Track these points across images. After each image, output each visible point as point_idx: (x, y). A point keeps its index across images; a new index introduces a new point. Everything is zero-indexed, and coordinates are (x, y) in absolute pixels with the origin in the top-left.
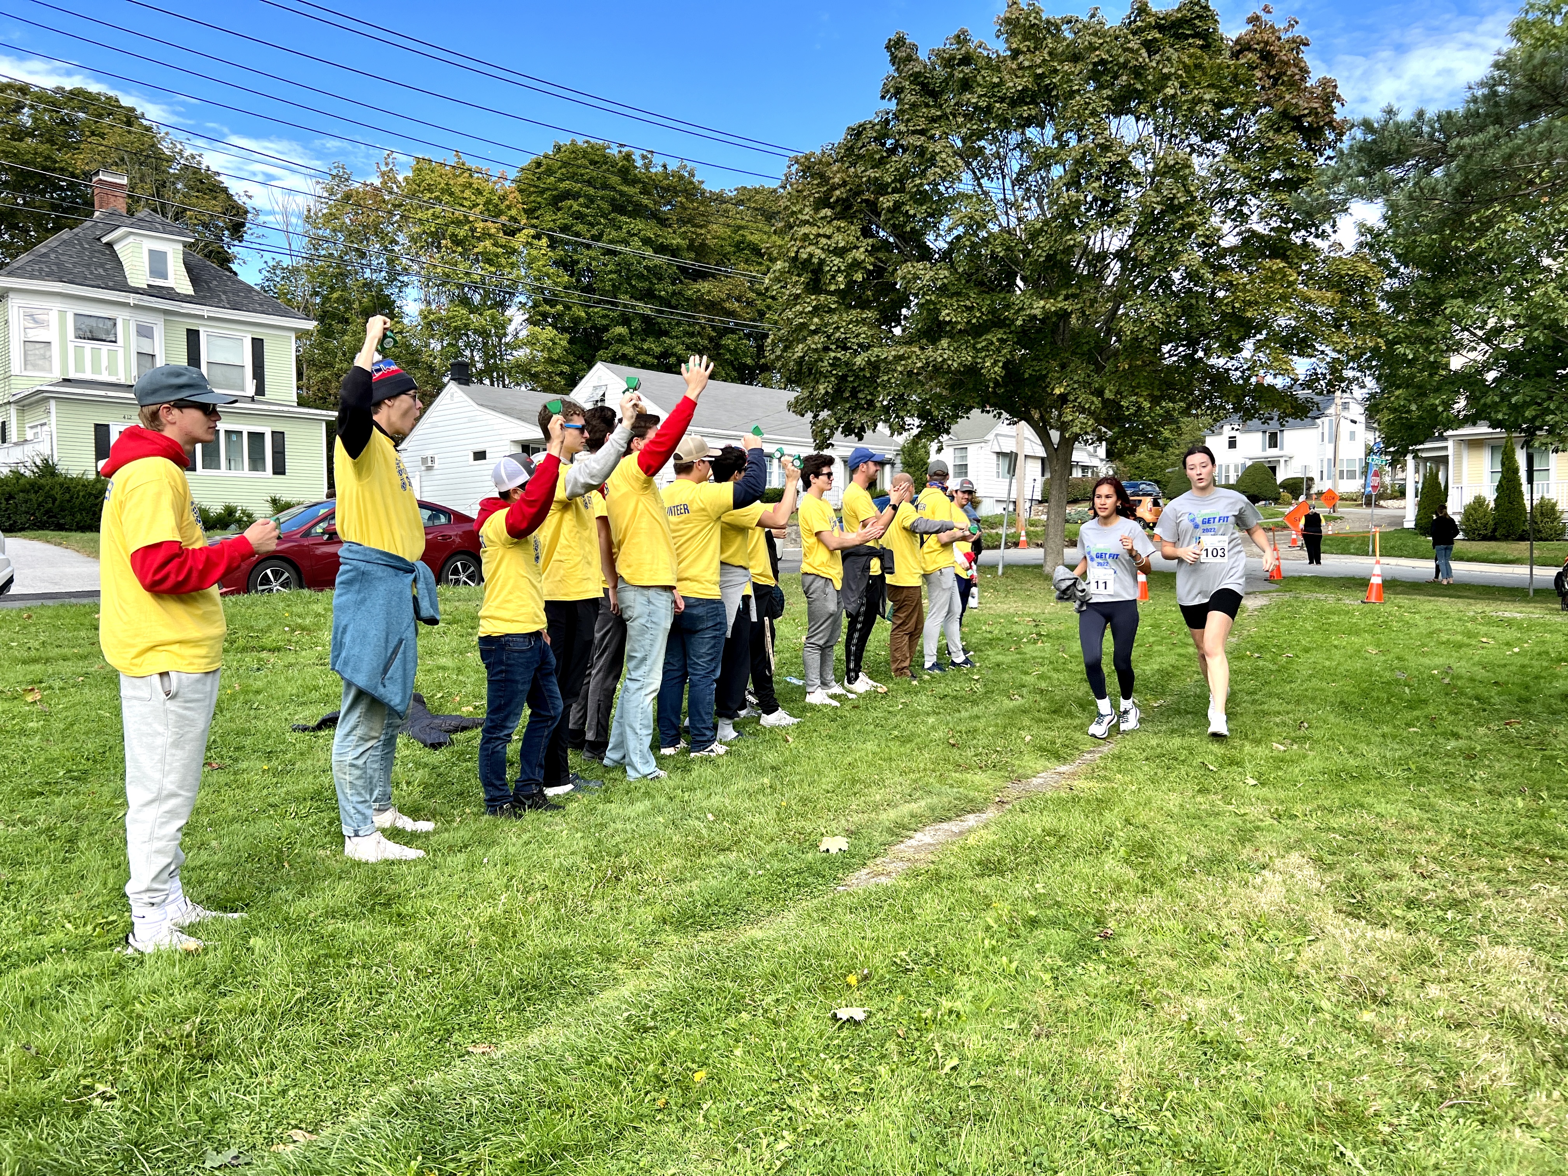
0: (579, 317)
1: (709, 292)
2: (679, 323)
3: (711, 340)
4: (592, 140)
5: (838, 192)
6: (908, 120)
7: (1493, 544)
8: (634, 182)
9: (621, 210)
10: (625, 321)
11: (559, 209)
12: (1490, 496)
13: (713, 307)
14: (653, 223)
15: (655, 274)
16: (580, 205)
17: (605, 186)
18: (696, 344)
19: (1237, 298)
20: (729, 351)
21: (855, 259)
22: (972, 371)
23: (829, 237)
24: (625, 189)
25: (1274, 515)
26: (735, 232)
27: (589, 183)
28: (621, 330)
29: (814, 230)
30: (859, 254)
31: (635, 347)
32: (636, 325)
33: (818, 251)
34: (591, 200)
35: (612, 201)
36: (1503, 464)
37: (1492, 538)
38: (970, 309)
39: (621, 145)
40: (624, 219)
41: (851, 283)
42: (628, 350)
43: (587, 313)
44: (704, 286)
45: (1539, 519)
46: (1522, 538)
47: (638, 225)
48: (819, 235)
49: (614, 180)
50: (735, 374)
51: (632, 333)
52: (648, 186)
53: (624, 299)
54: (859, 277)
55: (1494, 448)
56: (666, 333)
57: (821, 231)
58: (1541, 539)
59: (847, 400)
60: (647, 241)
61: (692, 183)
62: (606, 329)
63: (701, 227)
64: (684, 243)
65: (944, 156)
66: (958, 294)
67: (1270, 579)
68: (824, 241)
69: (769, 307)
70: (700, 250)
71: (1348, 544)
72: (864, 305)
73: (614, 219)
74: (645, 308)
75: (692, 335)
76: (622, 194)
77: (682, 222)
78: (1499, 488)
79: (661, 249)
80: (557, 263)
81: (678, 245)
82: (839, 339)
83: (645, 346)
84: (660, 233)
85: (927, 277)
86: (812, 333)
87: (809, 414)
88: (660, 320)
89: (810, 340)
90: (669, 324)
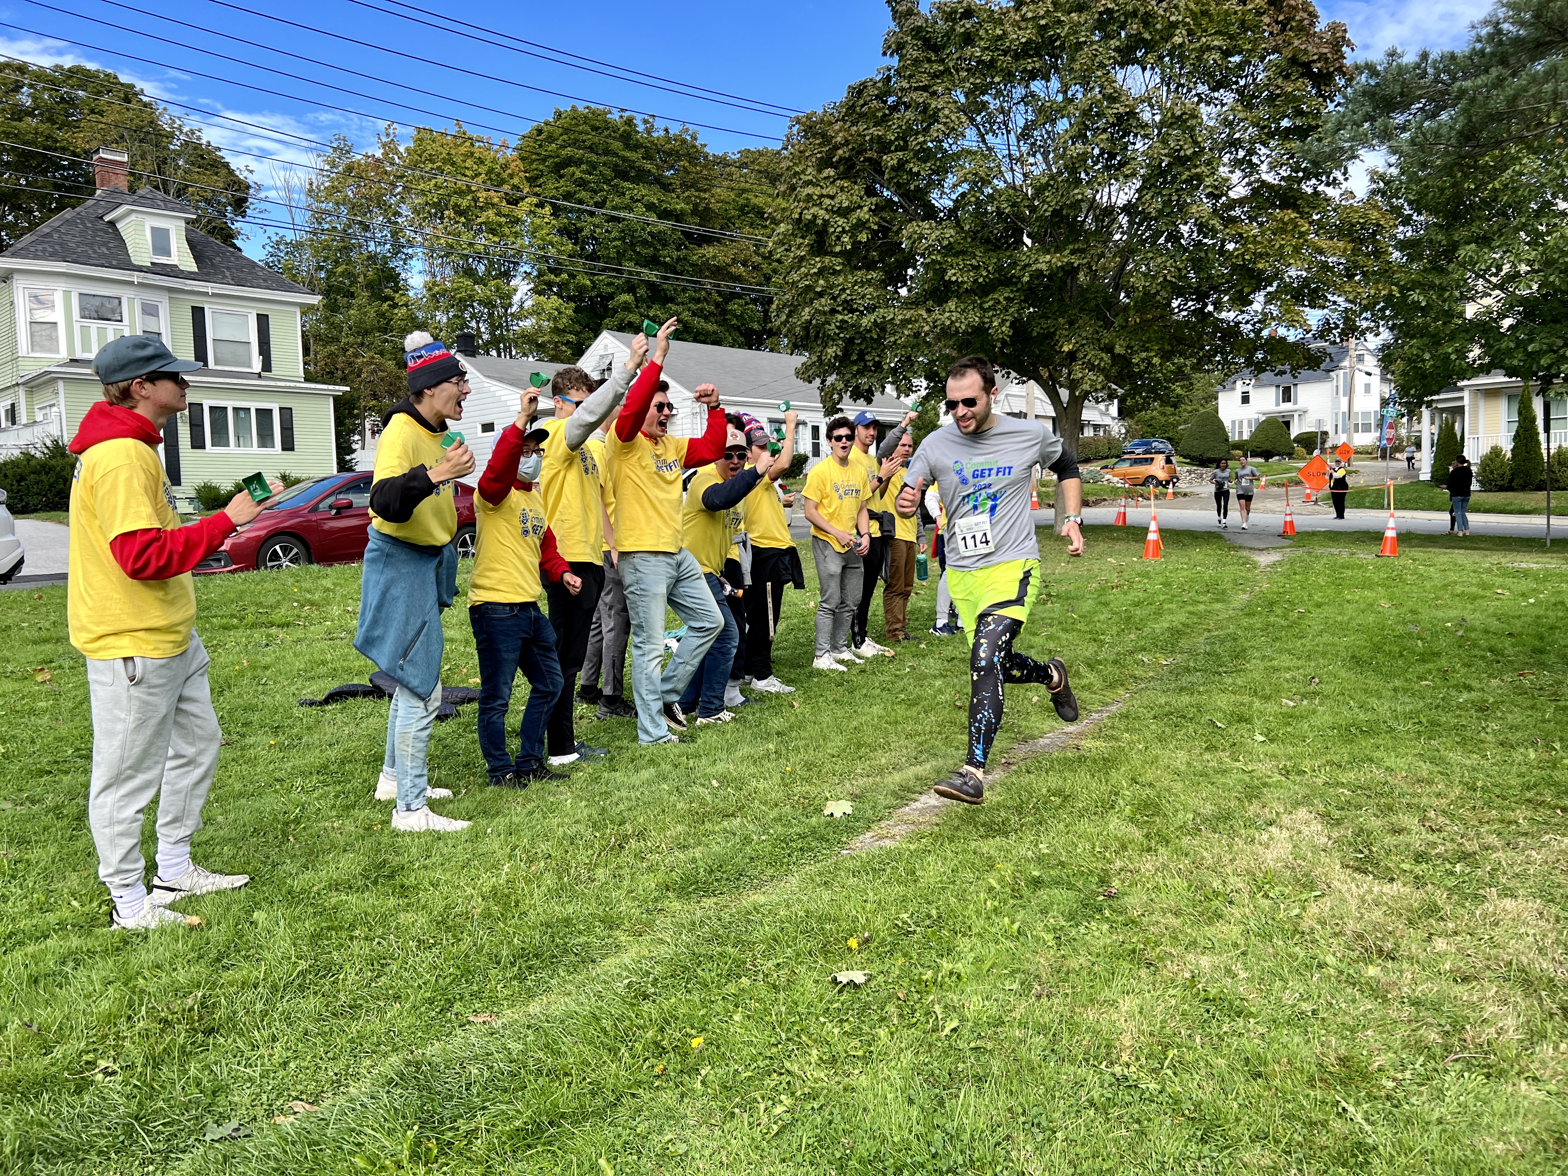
0: (584, 286)
1: (714, 257)
2: (684, 290)
3: (717, 305)
4: (593, 106)
5: (840, 152)
6: (911, 76)
7: (1510, 494)
8: (636, 147)
9: (623, 175)
10: (631, 288)
11: (561, 177)
12: (1507, 447)
13: (719, 272)
14: (656, 188)
15: (659, 241)
16: (583, 172)
17: (607, 152)
18: (702, 310)
19: (1247, 250)
20: (736, 316)
21: (859, 219)
22: (980, 330)
23: (832, 197)
24: (628, 154)
25: (1288, 470)
26: (739, 195)
27: (591, 149)
28: (626, 297)
29: (818, 190)
30: (863, 214)
31: (641, 315)
32: (641, 292)
33: (822, 212)
34: (593, 166)
35: (615, 168)
36: (1520, 414)
37: (1509, 488)
38: (976, 268)
39: (623, 110)
40: (627, 184)
41: (856, 244)
42: (634, 318)
43: (592, 282)
44: (709, 251)
45: (1556, 468)
46: (1539, 488)
47: (641, 190)
48: (822, 196)
49: (616, 145)
50: (742, 339)
51: (637, 300)
52: (650, 150)
53: (628, 266)
54: (863, 237)
55: (1510, 398)
56: (672, 300)
57: (824, 192)
58: (1559, 489)
59: (855, 363)
60: (650, 207)
61: (694, 146)
62: (611, 297)
63: (705, 191)
64: (688, 208)
65: (947, 112)
66: (963, 253)
67: (1283, 535)
68: (827, 201)
69: (775, 271)
70: (704, 214)
71: (1363, 498)
72: (870, 266)
73: (616, 185)
74: (651, 275)
75: (698, 301)
76: (624, 159)
77: (685, 186)
78: (1516, 438)
79: (665, 214)
80: (563, 231)
81: (682, 210)
82: (846, 301)
83: (651, 313)
84: (663, 198)
85: (933, 237)
86: (819, 295)
87: (815, 379)
88: (665, 287)
89: (816, 303)
90: (674, 290)
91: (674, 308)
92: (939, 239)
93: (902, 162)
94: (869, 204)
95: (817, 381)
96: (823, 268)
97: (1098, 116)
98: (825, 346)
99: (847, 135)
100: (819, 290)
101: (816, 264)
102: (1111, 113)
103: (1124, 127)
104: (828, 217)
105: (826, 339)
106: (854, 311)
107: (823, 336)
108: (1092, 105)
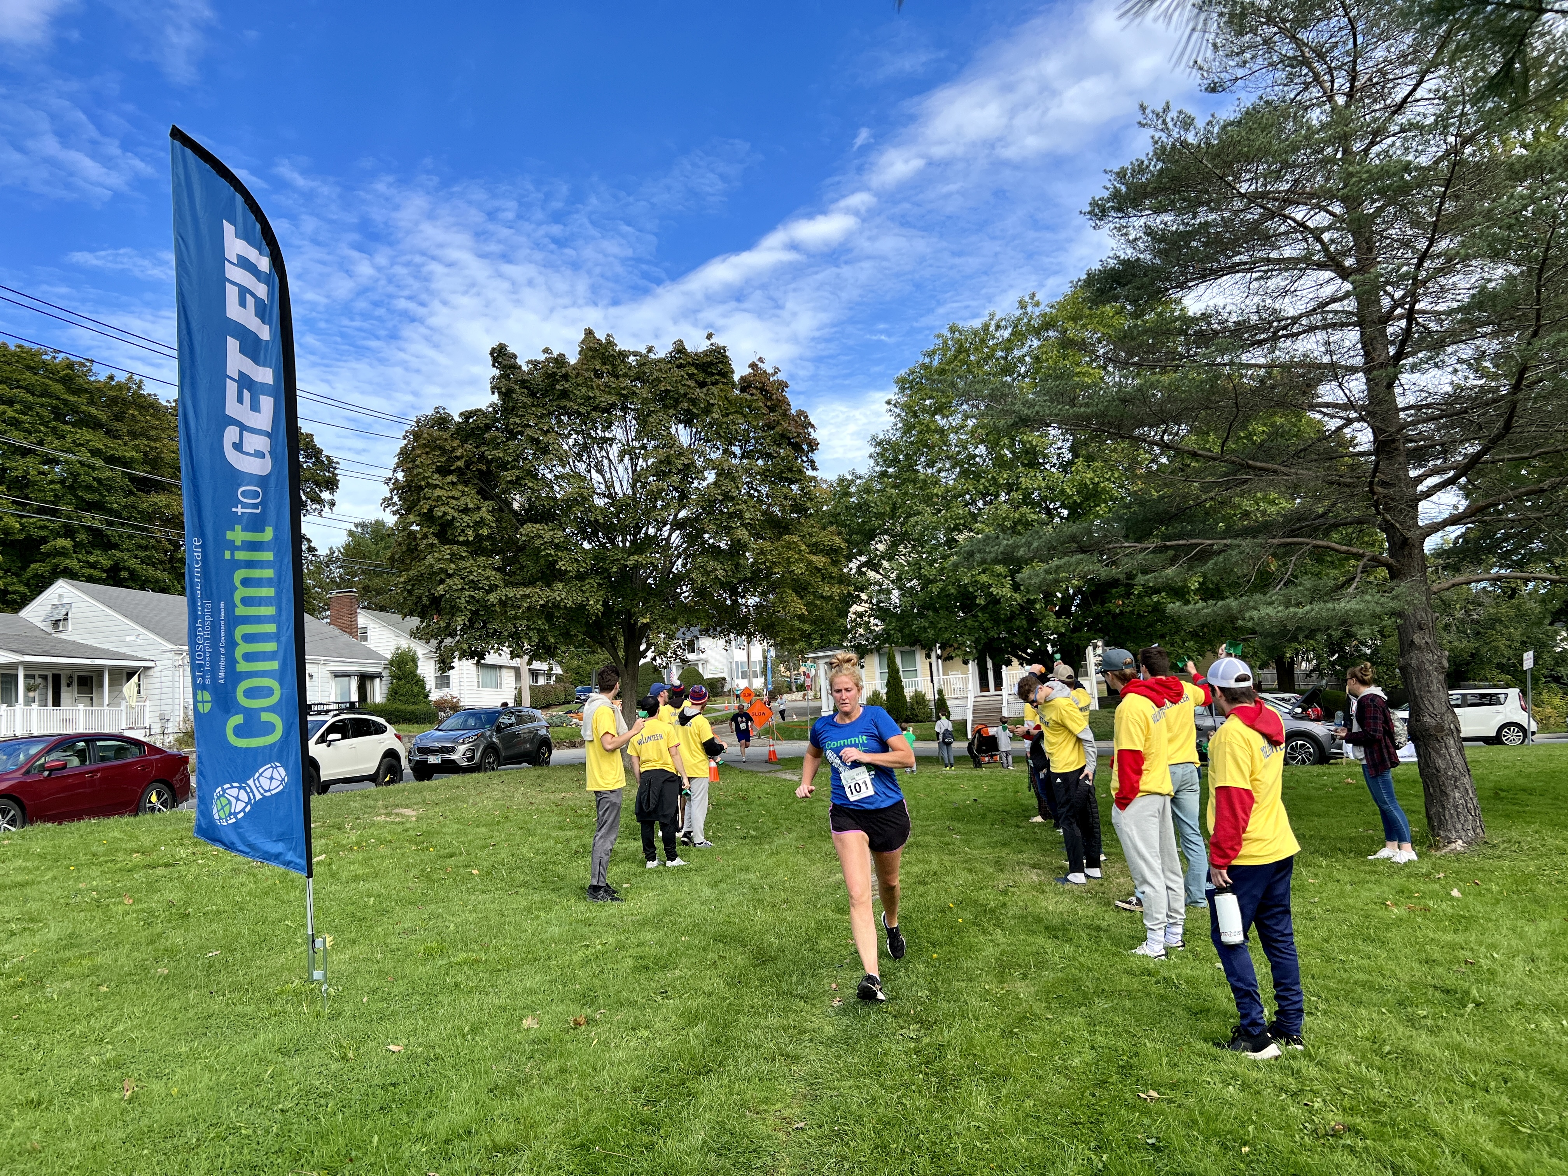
1: (167, 506)
2: (131, 536)
4: (26, 344)
5: (459, 463)
8: (80, 391)
9: (59, 416)
10: (68, 532)
14: (101, 433)
15: (106, 486)
16: (16, 411)
21: (480, 518)
24: (70, 398)
27: (27, 389)
28: (62, 542)
30: (484, 514)
31: (79, 561)
32: (82, 537)
33: (450, 510)
34: (28, 407)
35: (55, 410)
39: (56, 351)
40: (68, 428)
41: (477, 536)
42: (72, 564)
43: (21, 524)
44: (159, 499)
51: (75, 546)
54: (485, 532)
55: (881, 655)
56: (116, 546)
57: (450, 494)
64: (137, 455)
70: (154, 463)
74: (94, 520)
78: (888, 684)
82: (473, 581)
83: (92, 559)
84: (110, 444)
85: (547, 536)
86: (450, 576)
87: (432, 641)
88: (109, 533)
89: (449, 581)
90: (120, 536)
91: (119, 554)
92: (553, 538)
93: (518, 478)
94: (486, 506)
95: (434, 642)
96: (452, 554)
97: (669, 463)
98: (453, 615)
99: (463, 450)
100: (450, 572)
101: (446, 551)
102: (679, 463)
103: (688, 471)
104: (456, 515)
105: (454, 610)
106: (479, 589)
107: (452, 607)
108: (668, 457)
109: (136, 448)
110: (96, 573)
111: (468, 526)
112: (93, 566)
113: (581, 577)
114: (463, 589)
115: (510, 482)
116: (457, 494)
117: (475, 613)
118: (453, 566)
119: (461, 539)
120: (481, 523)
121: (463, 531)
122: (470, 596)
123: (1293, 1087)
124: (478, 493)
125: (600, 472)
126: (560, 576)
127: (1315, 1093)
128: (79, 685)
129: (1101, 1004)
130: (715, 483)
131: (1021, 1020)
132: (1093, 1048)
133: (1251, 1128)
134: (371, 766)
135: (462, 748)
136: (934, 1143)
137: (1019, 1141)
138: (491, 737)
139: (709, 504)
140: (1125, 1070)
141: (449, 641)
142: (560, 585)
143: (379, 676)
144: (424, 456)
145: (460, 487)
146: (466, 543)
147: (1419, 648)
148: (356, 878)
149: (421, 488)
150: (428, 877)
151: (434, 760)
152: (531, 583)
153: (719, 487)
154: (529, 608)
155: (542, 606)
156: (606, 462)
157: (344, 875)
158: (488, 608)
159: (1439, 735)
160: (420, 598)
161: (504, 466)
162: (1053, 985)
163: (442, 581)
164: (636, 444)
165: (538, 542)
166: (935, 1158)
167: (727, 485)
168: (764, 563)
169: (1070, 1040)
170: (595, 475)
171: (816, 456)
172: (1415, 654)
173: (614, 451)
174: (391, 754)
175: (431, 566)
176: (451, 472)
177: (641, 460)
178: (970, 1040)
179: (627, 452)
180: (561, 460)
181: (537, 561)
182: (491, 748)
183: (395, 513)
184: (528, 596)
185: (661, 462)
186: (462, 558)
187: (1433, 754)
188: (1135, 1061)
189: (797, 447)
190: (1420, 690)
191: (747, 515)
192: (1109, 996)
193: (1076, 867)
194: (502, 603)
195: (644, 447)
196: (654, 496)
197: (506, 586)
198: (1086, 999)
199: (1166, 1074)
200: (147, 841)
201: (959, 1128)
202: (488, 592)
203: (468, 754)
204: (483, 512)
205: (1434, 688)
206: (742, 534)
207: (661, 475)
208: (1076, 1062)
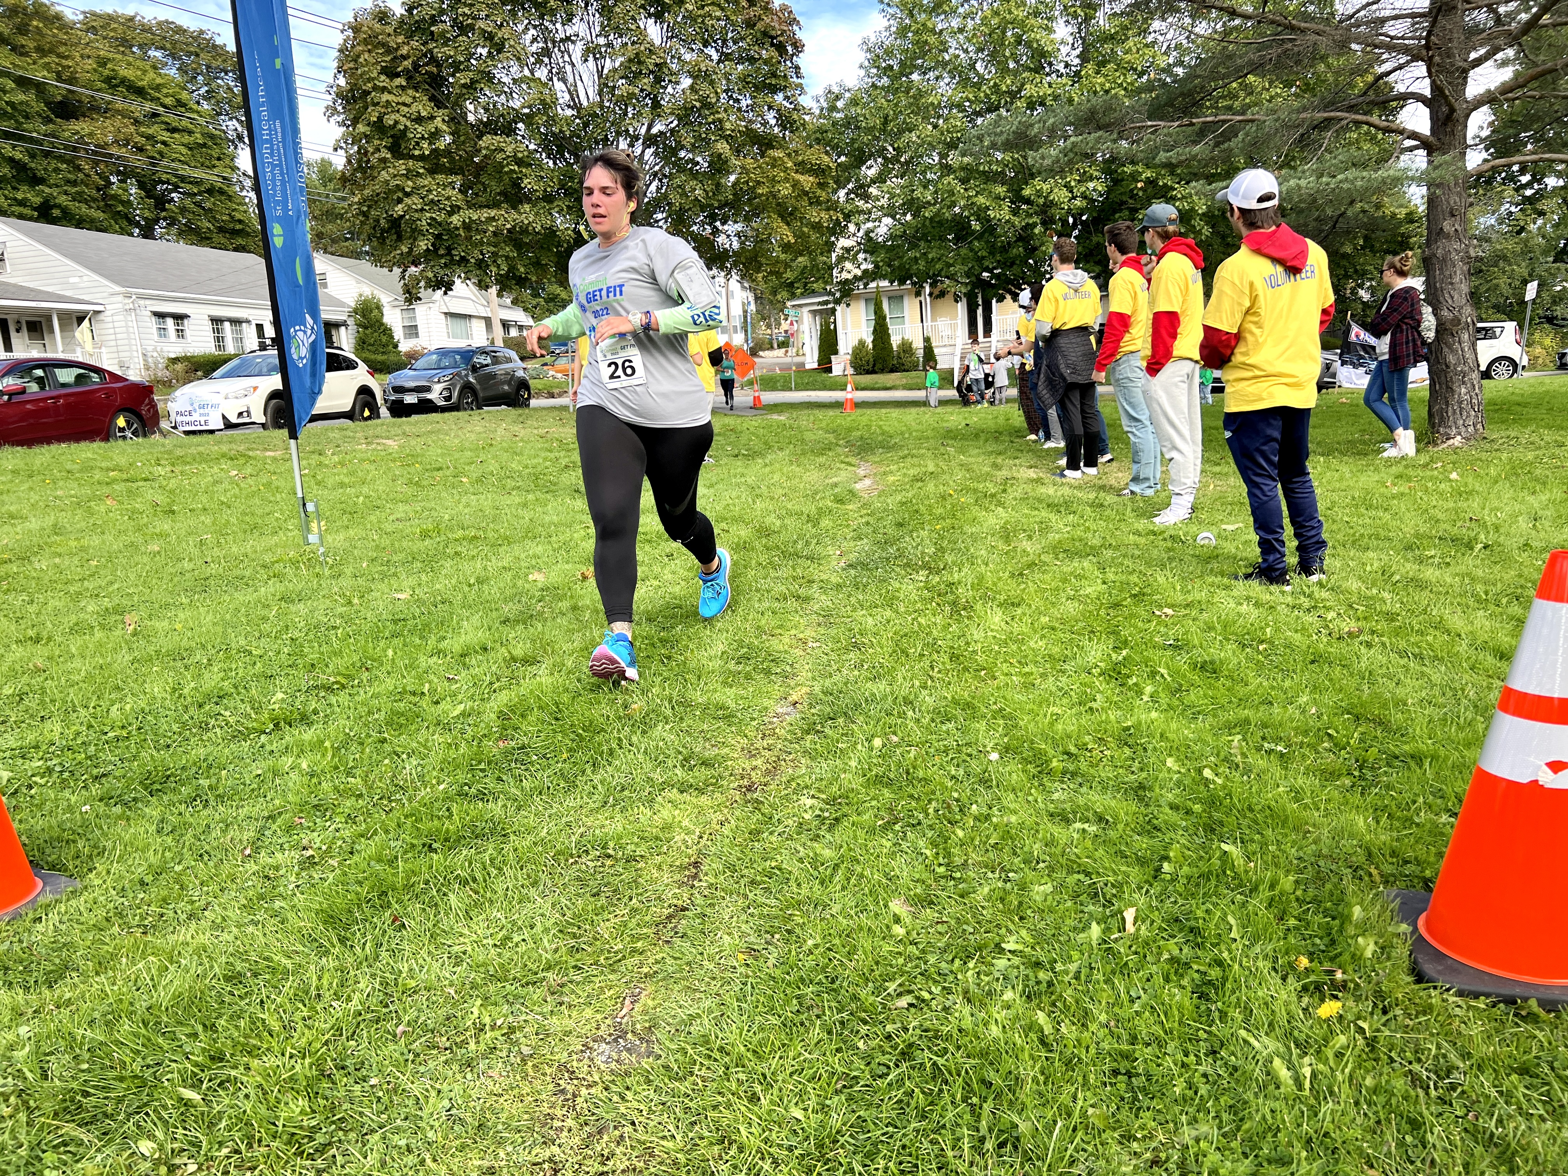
7: (874, 376)
12: (869, 339)
14: (6, 50)
32: (4, 171)
36: (875, 313)
37: (873, 371)
41: (433, 150)
44: (82, 127)
45: (902, 355)
46: (893, 370)
54: (440, 145)
55: (867, 301)
56: (42, 181)
63: (66, 58)
77: (42, 51)
78: (874, 332)
82: (432, 201)
83: (20, 196)
84: (17, 62)
85: (509, 150)
86: (408, 195)
87: (395, 269)
88: (33, 165)
89: (407, 201)
90: (45, 169)
91: (47, 190)
92: (515, 152)
93: (473, 82)
94: (441, 115)
95: (397, 271)
96: (408, 170)
97: (640, 63)
98: (415, 239)
99: (411, 47)
100: (408, 190)
101: (401, 166)
102: (650, 62)
103: (659, 74)
104: (408, 124)
105: (416, 233)
106: (440, 210)
107: (414, 231)
108: (637, 54)
109: (47, 66)
110: (27, 211)
111: (423, 138)
112: (22, 203)
113: (548, 198)
114: (422, 210)
115: (464, 86)
116: (408, 100)
117: (438, 237)
118: (410, 183)
119: (417, 153)
120: (435, 135)
121: (418, 144)
122: (432, 218)
123: (1307, 605)
124: (430, 100)
125: (564, 80)
126: (527, 198)
127: (1328, 609)
128: (29, 330)
129: (1108, 554)
130: (692, 87)
131: (1031, 565)
132: (1104, 583)
133: (1268, 630)
134: (346, 403)
135: (437, 388)
136: (952, 647)
137: (1037, 644)
138: (467, 375)
139: (685, 114)
140: (1138, 597)
141: (413, 270)
142: (527, 207)
143: (344, 324)
144: (366, 55)
145: (411, 92)
146: (422, 158)
147: (1448, 236)
148: (342, 485)
149: (367, 93)
150: (417, 484)
151: (410, 399)
152: (496, 205)
153: (696, 92)
154: (495, 234)
155: (509, 230)
156: (568, 68)
157: (330, 482)
158: (452, 232)
159: (1455, 329)
160: (378, 221)
161: (456, 67)
162: (1060, 542)
163: (400, 201)
164: (602, 41)
165: (500, 156)
166: (954, 657)
167: (705, 89)
168: (747, 182)
169: (1079, 577)
170: (559, 86)
171: (798, 60)
172: (1442, 243)
173: (577, 50)
174: (364, 391)
175: (387, 182)
176: (398, 75)
177: (608, 60)
178: (981, 578)
179: (591, 51)
180: (519, 59)
181: (500, 180)
182: (467, 388)
183: (342, 124)
184: (493, 219)
185: (630, 60)
186: (419, 175)
187: (1446, 350)
188: (1148, 590)
189: (781, 48)
190: (1442, 281)
191: (728, 125)
192: (1117, 548)
193: (1073, 465)
194: (467, 226)
195: (609, 45)
196: (625, 101)
197: (469, 208)
198: (1094, 552)
199: (1179, 598)
200: (123, 461)
201: (976, 637)
202: (450, 214)
203: (445, 394)
204: (438, 122)
205: (1457, 279)
206: (723, 147)
207: (632, 77)
208: (1089, 590)
